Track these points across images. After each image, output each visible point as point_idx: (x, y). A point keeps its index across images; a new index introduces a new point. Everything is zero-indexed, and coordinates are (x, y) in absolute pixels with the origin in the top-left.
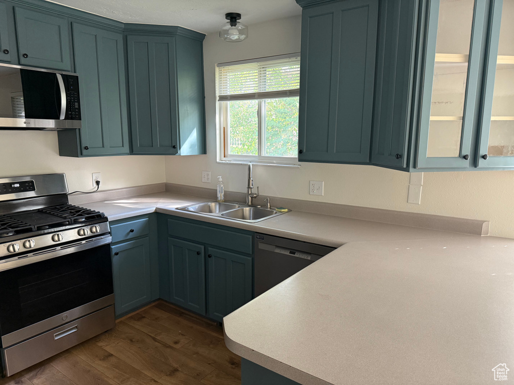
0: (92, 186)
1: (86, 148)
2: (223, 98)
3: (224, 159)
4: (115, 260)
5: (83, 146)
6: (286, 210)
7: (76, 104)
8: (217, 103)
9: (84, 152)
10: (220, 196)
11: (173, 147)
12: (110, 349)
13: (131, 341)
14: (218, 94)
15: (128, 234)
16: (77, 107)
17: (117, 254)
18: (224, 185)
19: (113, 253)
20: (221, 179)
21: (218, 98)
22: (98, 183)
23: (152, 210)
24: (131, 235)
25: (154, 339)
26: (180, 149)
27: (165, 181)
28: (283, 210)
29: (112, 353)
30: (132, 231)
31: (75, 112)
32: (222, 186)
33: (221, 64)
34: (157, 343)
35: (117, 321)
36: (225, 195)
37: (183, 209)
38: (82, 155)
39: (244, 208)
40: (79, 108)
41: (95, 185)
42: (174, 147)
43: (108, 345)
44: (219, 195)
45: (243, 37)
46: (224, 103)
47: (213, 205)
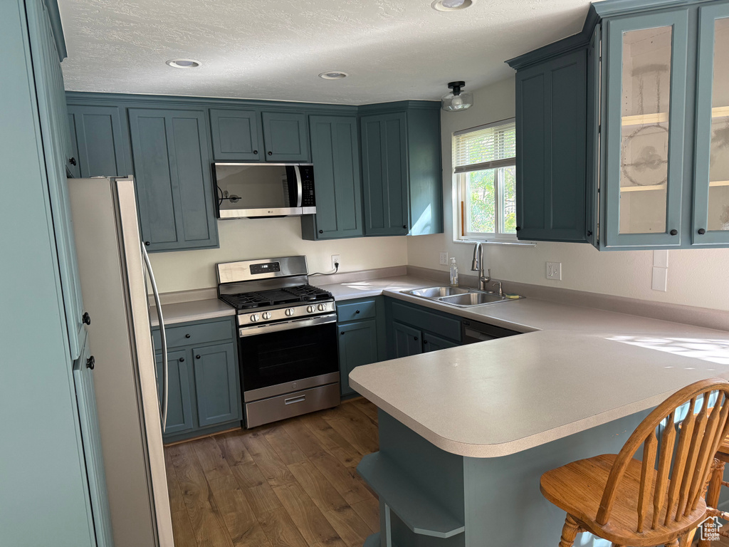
0: (331, 269)
1: (321, 232)
2: (459, 170)
3: (463, 238)
4: (341, 339)
5: (319, 230)
6: (517, 297)
7: (311, 191)
8: (454, 176)
9: (320, 235)
10: (454, 280)
11: (402, 227)
12: (331, 423)
13: (352, 419)
14: (454, 165)
15: (354, 315)
16: (312, 194)
17: (343, 333)
18: (458, 266)
19: (340, 332)
20: (454, 261)
21: (454, 170)
22: (337, 265)
23: (378, 292)
24: (357, 316)
25: (373, 422)
26: (411, 228)
27: (407, 264)
28: (512, 297)
29: (332, 426)
30: (358, 312)
31: (310, 199)
32: (455, 268)
33: (458, 133)
34: (373, 425)
35: (343, 402)
36: (459, 279)
37: (407, 293)
38: (318, 239)
39: (472, 294)
40: (314, 196)
41: (334, 267)
42: (405, 227)
43: (330, 420)
44: (452, 279)
45: (467, 106)
46: (461, 174)
47: (443, 290)
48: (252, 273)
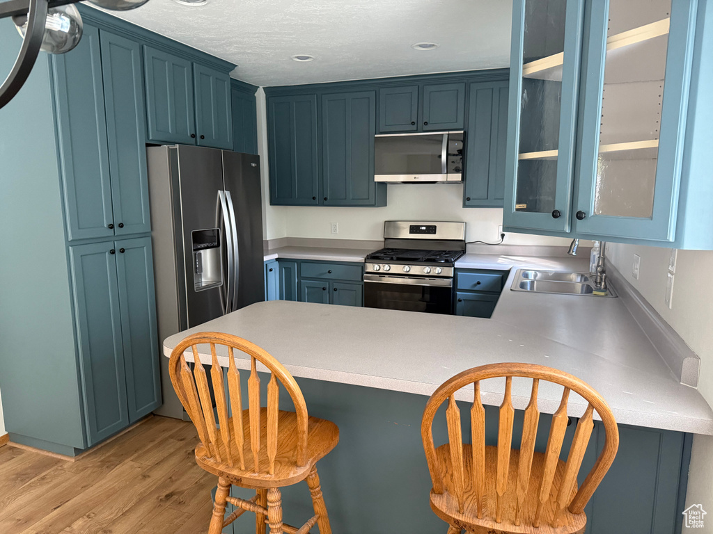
0: (497, 239)
1: (468, 199)
4: (459, 306)
5: (466, 197)
9: (467, 202)
17: (460, 301)
22: (503, 236)
24: (478, 287)
30: (479, 283)
38: (465, 205)
41: (500, 238)
48: (410, 233)
